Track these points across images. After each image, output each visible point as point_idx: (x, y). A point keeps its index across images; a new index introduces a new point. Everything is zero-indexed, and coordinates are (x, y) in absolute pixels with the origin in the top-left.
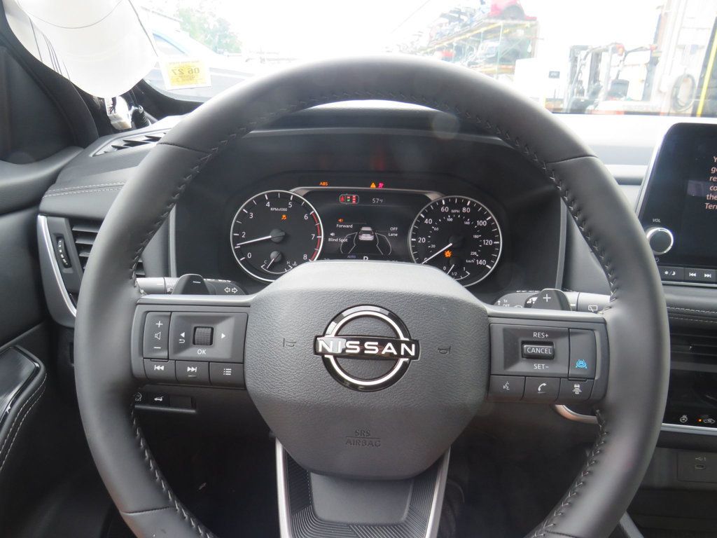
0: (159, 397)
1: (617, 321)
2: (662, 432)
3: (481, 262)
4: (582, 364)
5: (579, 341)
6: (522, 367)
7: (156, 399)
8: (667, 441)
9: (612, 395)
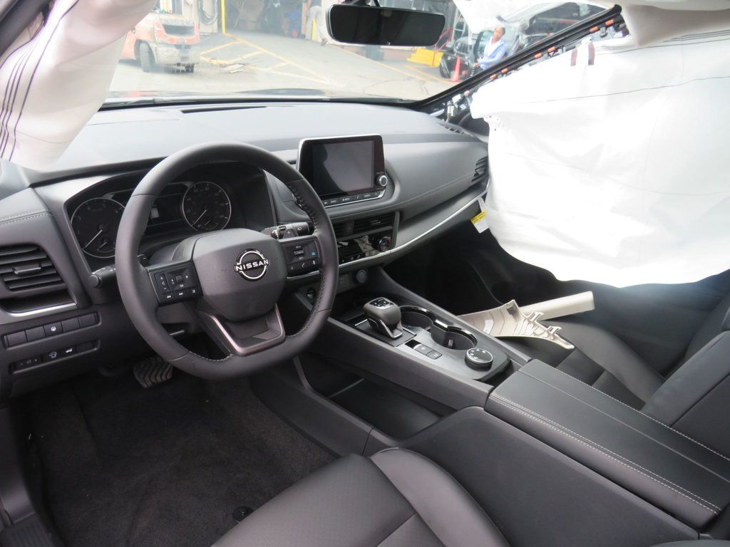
0: (69, 349)
1: (320, 236)
2: (340, 269)
3: (222, 216)
4: (314, 254)
5: (311, 246)
6: (295, 260)
7: (67, 352)
8: (343, 272)
9: (324, 262)
